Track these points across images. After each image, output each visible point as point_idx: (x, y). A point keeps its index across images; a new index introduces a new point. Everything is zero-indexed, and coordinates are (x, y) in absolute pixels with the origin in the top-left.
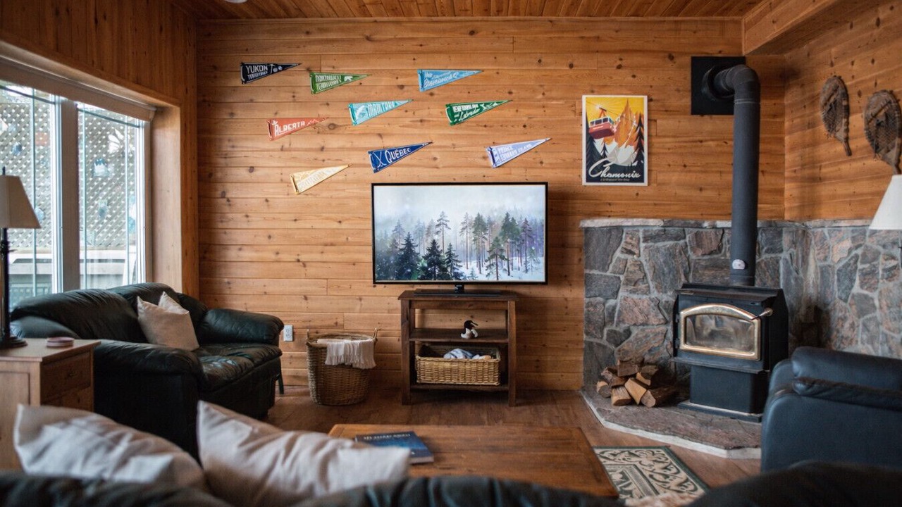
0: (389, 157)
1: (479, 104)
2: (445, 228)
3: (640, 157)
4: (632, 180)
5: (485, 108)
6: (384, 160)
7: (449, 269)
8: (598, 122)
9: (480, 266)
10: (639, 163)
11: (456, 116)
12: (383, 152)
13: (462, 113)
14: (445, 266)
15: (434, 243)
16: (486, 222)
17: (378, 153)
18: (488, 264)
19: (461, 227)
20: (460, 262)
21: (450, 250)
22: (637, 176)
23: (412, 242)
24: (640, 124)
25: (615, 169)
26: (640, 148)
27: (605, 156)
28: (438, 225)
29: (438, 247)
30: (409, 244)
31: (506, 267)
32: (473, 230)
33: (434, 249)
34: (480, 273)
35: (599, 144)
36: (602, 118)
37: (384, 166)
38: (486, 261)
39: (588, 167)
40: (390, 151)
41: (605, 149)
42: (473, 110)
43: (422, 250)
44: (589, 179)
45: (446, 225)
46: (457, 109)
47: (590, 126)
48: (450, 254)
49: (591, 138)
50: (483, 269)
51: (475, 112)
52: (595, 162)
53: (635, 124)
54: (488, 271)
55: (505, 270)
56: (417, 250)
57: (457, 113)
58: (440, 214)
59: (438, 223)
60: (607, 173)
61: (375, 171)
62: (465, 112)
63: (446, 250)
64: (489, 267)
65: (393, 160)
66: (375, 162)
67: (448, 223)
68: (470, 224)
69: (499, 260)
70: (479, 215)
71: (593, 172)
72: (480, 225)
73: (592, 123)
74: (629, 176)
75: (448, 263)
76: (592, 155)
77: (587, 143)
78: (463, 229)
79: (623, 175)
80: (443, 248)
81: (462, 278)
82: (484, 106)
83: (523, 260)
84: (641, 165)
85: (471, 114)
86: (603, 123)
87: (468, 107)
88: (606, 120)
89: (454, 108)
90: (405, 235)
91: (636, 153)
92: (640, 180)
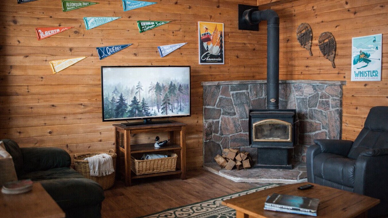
0: (109, 51)
1: (155, 22)
2: (141, 90)
3: (221, 51)
4: (219, 62)
5: (158, 25)
6: (106, 53)
7: (143, 111)
8: (205, 34)
9: (158, 108)
10: (221, 53)
11: (143, 28)
12: (105, 48)
13: (146, 26)
14: (141, 109)
15: (135, 98)
16: (161, 86)
17: (102, 49)
18: (162, 107)
19: (149, 89)
20: (149, 107)
21: (143, 101)
22: (220, 59)
23: (123, 98)
24: (221, 36)
25: (212, 56)
26: (221, 47)
27: (208, 50)
28: (137, 89)
29: (137, 100)
30: (122, 99)
31: (171, 108)
32: (155, 90)
33: (135, 101)
34: (159, 112)
35: (205, 44)
36: (206, 33)
37: (106, 56)
38: (162, 106)
39: (201, 56)
40: (109, 48)
41: (207, 47)
42: (151, 25)
43: (129, 102)
44: (202, 61)
45: (141, 88)
46: (143, 24)
47: (201, 36)
48: (143, 104)
49: (202, 41)
50: (160, 110)
51: (152, 27)
52: (204, 53)
53: (219, 36)
54: (163, 111)
55: (171, 110)
56: (126, 102)
57: (143, 26)
58: (138, 83)
59: (137, 87)
60: (209, 58)
61: (101, 59)
62: (147, 26)
63: (141, 101)
64: (162, 109)
65: (111, 53)
66: (101, 54)
67: (142, 87)
68: (153, 87)
69: (167, 104)
70: (157, 83)
71: (203, 58)
72: (158, 88)
73: (202, 35)
74: (217, 60)
75: (142, 108)
76: (203, 50)
77: (200, 44)
78: (150, 90)
79: (215, 59)
80: (139, 100)
81: (150, 115)
82: (157, 23)
83: (179, 104)
84: (222, 55)
85: (151, 27)
86: (206, 35)
87: (149, 23)
88: (208, 33)
89: (141, 23)
90: (119, 95)
91: (220, 49)
92: (222, 61)
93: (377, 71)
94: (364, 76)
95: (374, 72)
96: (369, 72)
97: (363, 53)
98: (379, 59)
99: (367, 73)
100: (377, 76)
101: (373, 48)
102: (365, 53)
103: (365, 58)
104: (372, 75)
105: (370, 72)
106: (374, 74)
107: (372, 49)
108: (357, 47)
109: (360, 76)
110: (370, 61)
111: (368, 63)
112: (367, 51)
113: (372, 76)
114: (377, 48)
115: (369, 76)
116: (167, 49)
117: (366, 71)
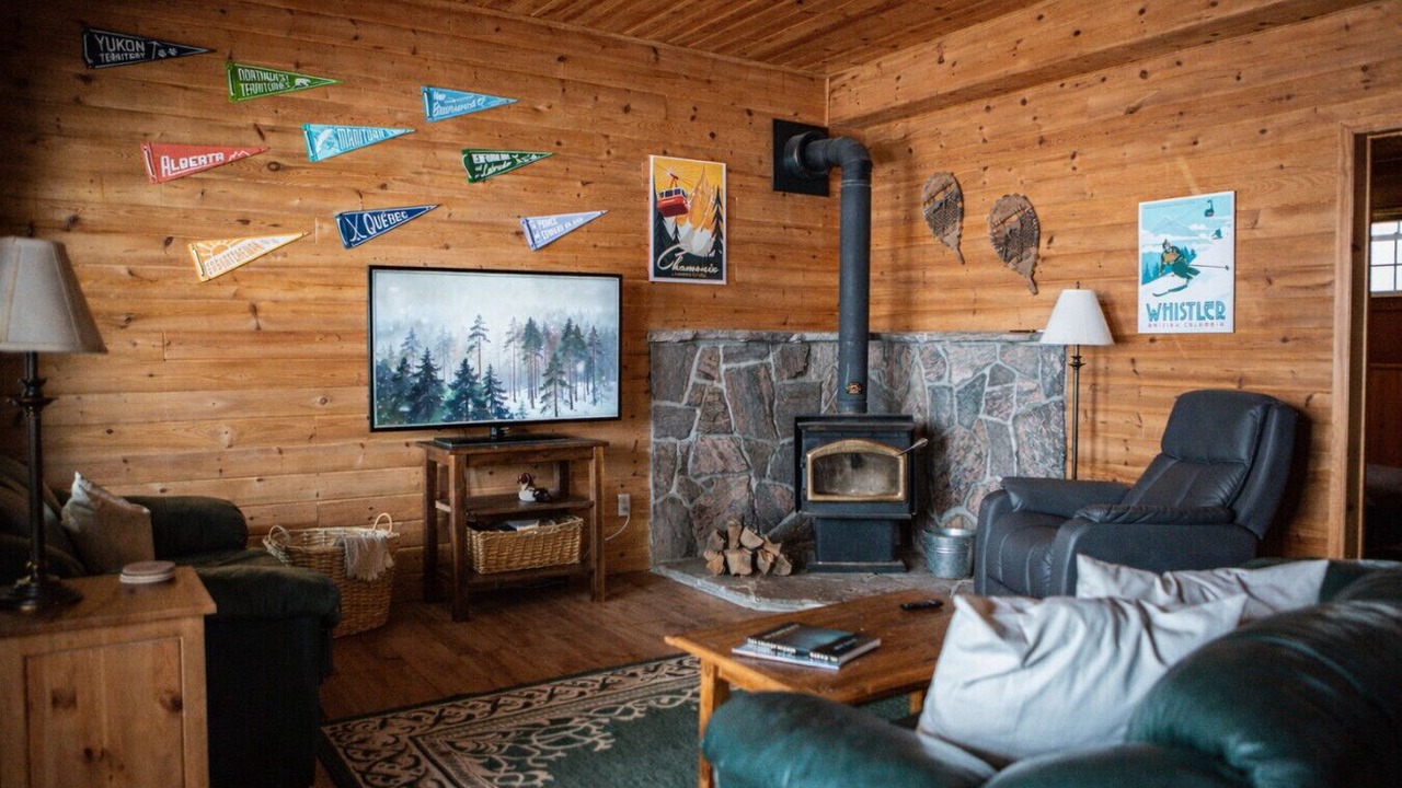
0: (370, 225)
1: (511, 155)
2: (483, 343)
3: (717, 246)
4: (709, 276)
5: (519, 161)
6: (363, 230)
7: (489, 404)
8: (669, 194)
9: (532, 396)
10: (717, 253)
11: (479, 169)
12: (361, 216)
13: (486, 166)
14: (483, 398)
15: (465, 364)
16: (541, 331)
17: (352, 218)
18: (543, 393)
19: (506, 339)
20: (504, 392)
21: (490, 373)
22: (714, 270)
23: (432, 362)
24: (718, 200)
25: (690, 259)
26: (717, 232)
27: (676, 241)
28: (472, 336)
29: (473, 370)
30: (428, 367)
31: (567, 397)
32: (523, 343)
33: (465, 373)
34: (533, 407)
35: (669, 222)
36: (674, 188)
37: (362, 239)
38: (541, 389)
39: (656, 255)
40: (372, 214)
41: (676, 231)
42: (501, 163)
43: (447, 375)
44: (658, 273)
45: (483, 335)
46: (479, 159)
47: (659, 198)
48: (490, 381)
49: (660, 215)
50: (537, 401)
51: (504, 166)
52: (665, 250)
53: (712, 201)
54: (544, 404)
55: (567, 401)
56: (440, 375)
57: (478, 165)
58: (475, 318)
59: (472, 333)
60: (680, 265)
61: (349, 246)
62: (490, 165)
63: (484, 375)
64: (544, 398)
65: (378, 230)
66: (348, 233)
67: (485, 332)
68: (518, 335)
69: (559, 387)
70: (530, 320)
71: (663, 264)
72: (531, 336)
73: (662, 194)
74: (705, 270)
75: (487, 393)
76: (663, 240)
77: (655, 223)
78: (509, 341)
79: (698, 269)
80: (479, 369)
81: (507, 416)
82: (519, 158)
83: (591, 386)
84: (719, 256)
85: (499, 168)
86: (674, 196)
87: (493, 158)
88: (677, 192)
89: (474, 156)
90: (422, 353)
91: (713, 239)
92: (718, 276)
93: (1219, 303)
94: (1177, 319)
95: (1208, 305)
96: (1191, 305)
97: (1173, 248)
98: (1227, 268)
99: (1186, 308)
100: (1223, 318)
101: (1207, 232)
102: (1181, 247)
103: (1180, 263)
104: (1203, 314)
105: (1195, 308)
106: (1212, 312)
107: (1203, 236)
108: (1156, 231)
109: (1165, 319)
110: (1196, 273)
111: (1189, 278)
112: (1186, 241)
113: (1203, 318)
114: (1218, 233)
115: (1191, 319)
116: (548, 227)
117: (1183, 304)
